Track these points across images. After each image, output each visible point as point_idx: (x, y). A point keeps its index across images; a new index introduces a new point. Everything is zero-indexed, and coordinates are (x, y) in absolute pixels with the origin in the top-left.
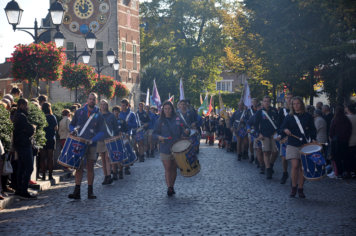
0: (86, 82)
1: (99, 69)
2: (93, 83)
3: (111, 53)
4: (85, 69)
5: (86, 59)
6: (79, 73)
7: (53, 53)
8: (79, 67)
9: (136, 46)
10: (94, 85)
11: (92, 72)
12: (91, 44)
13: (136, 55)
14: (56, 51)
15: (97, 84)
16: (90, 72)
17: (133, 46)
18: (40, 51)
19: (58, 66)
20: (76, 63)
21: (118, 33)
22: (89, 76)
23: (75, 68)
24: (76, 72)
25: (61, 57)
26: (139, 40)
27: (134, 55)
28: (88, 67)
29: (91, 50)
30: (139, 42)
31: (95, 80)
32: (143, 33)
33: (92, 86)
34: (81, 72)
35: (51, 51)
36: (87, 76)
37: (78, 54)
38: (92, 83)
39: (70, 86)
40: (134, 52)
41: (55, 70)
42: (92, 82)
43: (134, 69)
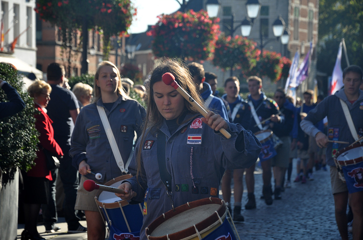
0: (245, 61)
1: (261, 43)
2: (253, 63)
3: (278, 23)
4: (243, 45)
5: (246, 31)
6: (235, 49)
7: (204, 25)
8: (236, 42)
9: (313, 11)
10: (254, 64)
11: (252, 48)
12: (253, 11)
13: (312, 23)
14: (207, 23)
15: (258, 63)
16: (249, 47)
17: (308, 11)
18: (188, 22)
19: (209, 41)
20: (232, 36)
22: (248, 54)
23: (231, 42)
24: (232, 48)
25: (213, 30)
26: (318, 2)
27: (310, 23)
28: (247, 42)
29: (253, 19)
30: (318, 6)
31: (256, 57)
33: (252, 67)
34: (238, 48)
35: (201, 22)
36: (246, 53)
37: (235, 25)
38: (252, 63)
39: (224, 66)
40: (310, 18)
41: (205, 47)
42: (252, 60)
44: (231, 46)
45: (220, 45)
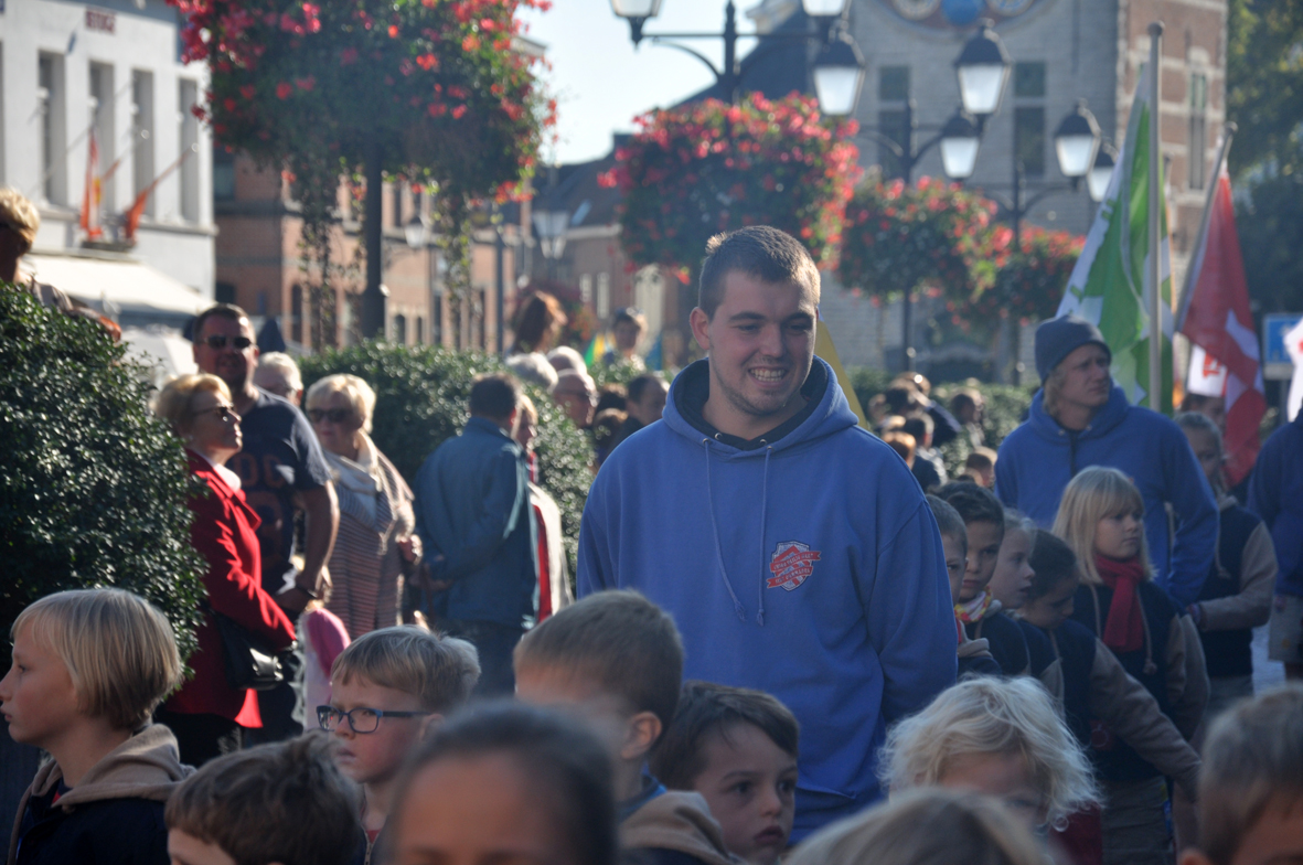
0: (953, 270)
1: (1016, 199)
2: (984, 274)
3: (1073, 126)
4: (948, 209)
5: (959, 158)
6: (917, 227)
7: (803, 147)
8: (922, 201)
9: (1204, 78)
10: (989, 280)
11: (979, 221)
12: (982, 91)
13: (1203, 121)
14: (814, 139)
15: (1003, 276)
16: (969, 221)
17: (1189, 79)
18: (745, 136)
19: (822, 204)
20: (907, 180)
21: (1122, 17)
22: (966, 242)
23: (905, 202)
24: (906, 224)
25: (834, 164)
26: (1223, 47)
27: (1196, 123)
28: (960, 198)
29: (982, 118)
30: (1223, 60)
31: (996, 254)
32: (1245, 13)
33: (979, 290)
34: (930, 224)
35: (791, 137)
36: (957, 239)
37: (917, 140)
38: (982, 274)
39: (880, 287)
40: (1193, 104)
41: (805, 225)
42: (981, 266)
43: (1192, 186)
44: (904, 216)
45: (863, 213)
